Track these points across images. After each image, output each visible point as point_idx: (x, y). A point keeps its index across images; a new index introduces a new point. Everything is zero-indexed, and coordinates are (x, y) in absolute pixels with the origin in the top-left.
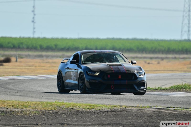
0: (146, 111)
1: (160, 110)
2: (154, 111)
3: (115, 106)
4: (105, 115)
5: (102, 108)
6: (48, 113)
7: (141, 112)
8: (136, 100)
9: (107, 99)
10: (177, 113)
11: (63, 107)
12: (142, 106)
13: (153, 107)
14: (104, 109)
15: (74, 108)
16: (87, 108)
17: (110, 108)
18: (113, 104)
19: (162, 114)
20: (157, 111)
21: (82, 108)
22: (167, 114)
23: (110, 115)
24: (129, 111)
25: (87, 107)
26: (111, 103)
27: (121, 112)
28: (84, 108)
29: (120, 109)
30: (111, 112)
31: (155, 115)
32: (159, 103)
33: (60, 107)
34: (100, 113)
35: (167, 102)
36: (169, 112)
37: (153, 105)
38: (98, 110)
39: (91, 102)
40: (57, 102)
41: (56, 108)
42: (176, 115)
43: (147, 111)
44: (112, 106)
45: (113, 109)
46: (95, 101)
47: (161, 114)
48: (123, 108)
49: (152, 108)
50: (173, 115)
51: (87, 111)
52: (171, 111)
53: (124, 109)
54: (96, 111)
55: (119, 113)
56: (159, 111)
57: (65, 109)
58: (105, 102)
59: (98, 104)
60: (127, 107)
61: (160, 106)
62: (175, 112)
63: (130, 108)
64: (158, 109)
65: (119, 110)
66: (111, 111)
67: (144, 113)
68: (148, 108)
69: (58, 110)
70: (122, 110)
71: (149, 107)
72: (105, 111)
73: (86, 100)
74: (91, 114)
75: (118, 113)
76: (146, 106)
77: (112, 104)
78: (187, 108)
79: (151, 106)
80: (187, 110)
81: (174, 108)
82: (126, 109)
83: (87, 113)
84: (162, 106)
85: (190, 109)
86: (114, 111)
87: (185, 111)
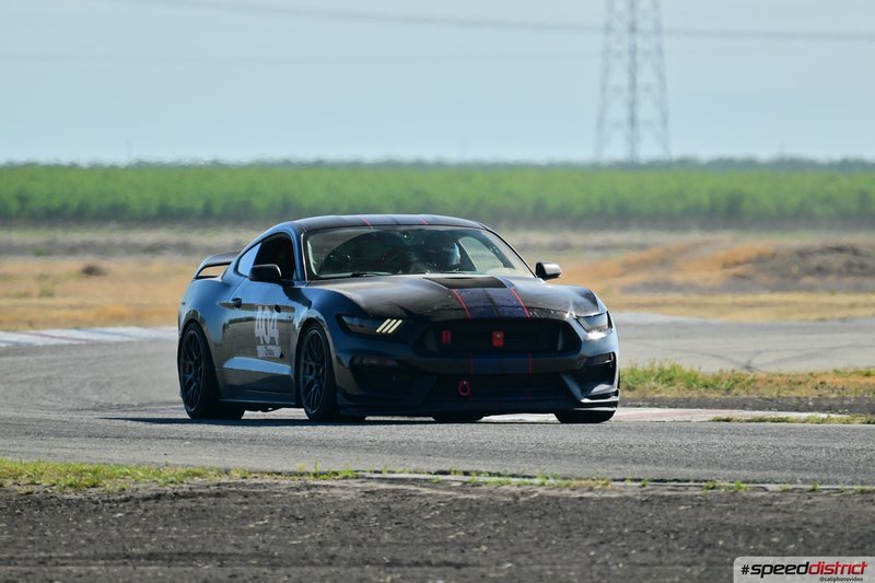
0: (333, 491)
1: (400, 487)
2: (372, 492)
3: (197, 470)
4: (142, 516)
5: (136, 482)
7: (312, 495)
8: (300, 445)
9: (168, 442)
10: (474, 497)
12: (321, 468)
13: (368, 475)
14: (146, 488)
15: (9, 483)
16: (68, 482)
17: (172, 482)
18: (191, 463)
19: (406, 505)
20: (386, 492)
21: (44, 482)
22: (428, 505)
23: (168, 512)
24: (255, 494)
25: (65, 476)
26: (179, 460)
27: (217, 499)
28: (54, 485)
29: (218, 485)
30: (173, 498)
31: (372, 512)
32: (401, 452)
34: (121, 505)
35: (440, 449)
36: (441, 492)
37: (367, 464)
38: (115, 491)
39: (91, 453)
42: (471, 508)
43: (340, 492)
44: (180, 474)
45: (184, 486)
46: (111, 448)
47: (400, 506)
48: (231, 481)
49: (363, 477)
50: (457, 508)
51: (66, 497)
52: (450, 489)
53: (236, 485)
54: (106, 498)
55: (209, 503)
56: (393, 491)
58: (156, 455)
59: (119, 466)
60: (250, 473)
61: (401, 469)
62: (468, 492)
63: (268, 479)
64: (392, 481)
65: (212, 488)
66: (176, 494)
67: (327, 501)
68: (346, 478)
70: (225, 488)
71: (350, 475)
72: (148, 493)
73: (68, 445)
74: (82, 511)
75: (205, 505)
76: (337, 470)
77: (186, 463)
78: (524, 477)
79: (361, 468)
80: (526, 484)
81: (466, 474)
82: (243, 484)
83: (63, 507)
84: (414, 466)
85: (537, 481)
86: (191, 495)
87: (514, 489)
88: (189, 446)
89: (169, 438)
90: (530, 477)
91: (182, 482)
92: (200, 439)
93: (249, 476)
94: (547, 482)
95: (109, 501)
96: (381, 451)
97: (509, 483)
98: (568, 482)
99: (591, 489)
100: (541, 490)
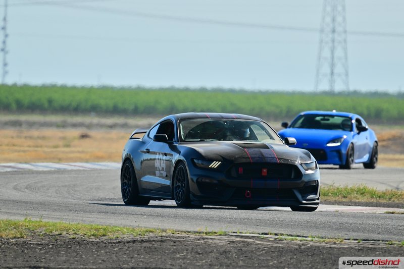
0: (215, 241)
1: (246, 240)
2: (233, 242)
3: (151, 230)
4: (127, 250)
5: (123, 234)
6: (8, 243)
7: (205, 242)
8: (198, 219)
9: (136, 216)
10: (281, 245)
11: (39, 231)
12: (209, 230)
13: (231, 234)
14: (128, 237)
15: (64, 233)
16: (92, 234)
17: (140, 235)
18: (148, 226)
19: (250, 248)
20: (240, 242)
21: (81, 233)
22: (259, 248)
23: (139, 249)
24: (179, 241)
25: (90, 231)
26: (143, 224)
27: (161, 243)
28: (85, 235)
29: (161, 237)
30: (141, 242)
31: (233, 251)
32: (245, 224)
33: (33, 230)
34: (117, 245)
35: (262, 223)
36: (265, 243)
37: (230, 229)
38: (114, 238)
39: (101, 220)
40: (27, 220)
41: (25, 232)
42: (279, 251)
43: (218, 241)
44: (144, 231)
45: (145, 237)
46: (110, 218)
47: (246, 249)
48: (167, 235)
49: (228, 235)
50: (273, 250)
51: (91, 240)
52: (269, 241)
53: (169, 236)
54: (110, 241)
55: (158, 245)
56: (243, 242)
57: (45, 235)
58: (131, 222)
59: (115, 226)
60: (176, 232)
61: (246, 231)
62: (277, 243)
63: (184, 235)
64: (242, 237)
65: (159, 238)
66: (142, 240)
67: (212, 245)
68: (220, 235)
69: (29, 239)
70: (165, 238)
71: (222, 234)
72: (129, 240)
73: (90, 216)
74: (99, 247)
75: (156, 246)
76: (216, 231)
77: (145, 226)
78: (303, 237)
79: (227, 230)
80: (304, 240)
81: (276, 234)
82: (173, 237)
83: (90, 245)
84: (251, 230)
85: (309, 239)
86: (149, 241)
87: (299, 242)
88: (146, 218)
89: (136, 214)
90: (306, 237)
91: (144, 235)
92: (151, 215)
93: (175, 233)
94: (314, 240)
95: (111, 243)
96: (235, 223)
97: (296, 240)
98: (324, 239)
99: (335, 243)
100: (311, 243)
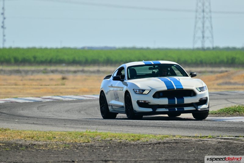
0: (209, 142)
1: (228, 141)
2: (220, 142)
3: (166, 136)
5: (149, 139)
6: (81, 146)
7: (203, 143)
11: (98, 138)
12: (202, 135)
15: (113, 139)
16: (131, 139)
17: (160, 139)
18: (163, 134)
19: (232, 146)
20: (225, 142)
21: (124, 139)
22: (238, 146)
24: (187, 142)
27: (176, 144)
28: (127, 140)
30: (164, 144)
31: (223, 148)
33: (93, 138)
34: (149, 146)
36: (240, 142)
38: (145, 141)
43: (211, 142)
45: (165, 140)
47: (230, 146)
48: (177, 139)
49: (215, 138)
51: (132, 143)
52: (242, 141)
53: (179, 140)
54: (144, 144)
57: (102, 140)
59: (144, 134)
60: (182, 136)
63: (187, 138)
64: (225, 139)
65: (173, 141)
66: (164, 142)
67: (208, 145)
69: (93, 143)
70: (177, 141)
71: (211, 137)
72: (155, 142)
74: (139, 147)
75: (174, 146)
76: (206, 136)
82: (182, 140)
83: (133, 146)
84: (228, 135)
86: (168, 143)
91: (163, 139)
93: (182, 138)
